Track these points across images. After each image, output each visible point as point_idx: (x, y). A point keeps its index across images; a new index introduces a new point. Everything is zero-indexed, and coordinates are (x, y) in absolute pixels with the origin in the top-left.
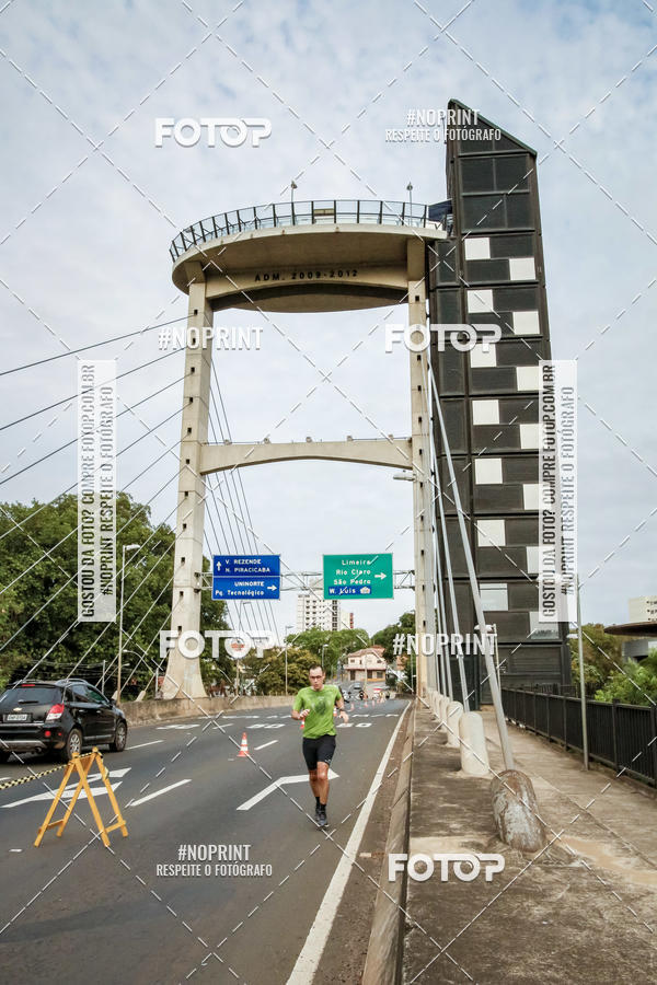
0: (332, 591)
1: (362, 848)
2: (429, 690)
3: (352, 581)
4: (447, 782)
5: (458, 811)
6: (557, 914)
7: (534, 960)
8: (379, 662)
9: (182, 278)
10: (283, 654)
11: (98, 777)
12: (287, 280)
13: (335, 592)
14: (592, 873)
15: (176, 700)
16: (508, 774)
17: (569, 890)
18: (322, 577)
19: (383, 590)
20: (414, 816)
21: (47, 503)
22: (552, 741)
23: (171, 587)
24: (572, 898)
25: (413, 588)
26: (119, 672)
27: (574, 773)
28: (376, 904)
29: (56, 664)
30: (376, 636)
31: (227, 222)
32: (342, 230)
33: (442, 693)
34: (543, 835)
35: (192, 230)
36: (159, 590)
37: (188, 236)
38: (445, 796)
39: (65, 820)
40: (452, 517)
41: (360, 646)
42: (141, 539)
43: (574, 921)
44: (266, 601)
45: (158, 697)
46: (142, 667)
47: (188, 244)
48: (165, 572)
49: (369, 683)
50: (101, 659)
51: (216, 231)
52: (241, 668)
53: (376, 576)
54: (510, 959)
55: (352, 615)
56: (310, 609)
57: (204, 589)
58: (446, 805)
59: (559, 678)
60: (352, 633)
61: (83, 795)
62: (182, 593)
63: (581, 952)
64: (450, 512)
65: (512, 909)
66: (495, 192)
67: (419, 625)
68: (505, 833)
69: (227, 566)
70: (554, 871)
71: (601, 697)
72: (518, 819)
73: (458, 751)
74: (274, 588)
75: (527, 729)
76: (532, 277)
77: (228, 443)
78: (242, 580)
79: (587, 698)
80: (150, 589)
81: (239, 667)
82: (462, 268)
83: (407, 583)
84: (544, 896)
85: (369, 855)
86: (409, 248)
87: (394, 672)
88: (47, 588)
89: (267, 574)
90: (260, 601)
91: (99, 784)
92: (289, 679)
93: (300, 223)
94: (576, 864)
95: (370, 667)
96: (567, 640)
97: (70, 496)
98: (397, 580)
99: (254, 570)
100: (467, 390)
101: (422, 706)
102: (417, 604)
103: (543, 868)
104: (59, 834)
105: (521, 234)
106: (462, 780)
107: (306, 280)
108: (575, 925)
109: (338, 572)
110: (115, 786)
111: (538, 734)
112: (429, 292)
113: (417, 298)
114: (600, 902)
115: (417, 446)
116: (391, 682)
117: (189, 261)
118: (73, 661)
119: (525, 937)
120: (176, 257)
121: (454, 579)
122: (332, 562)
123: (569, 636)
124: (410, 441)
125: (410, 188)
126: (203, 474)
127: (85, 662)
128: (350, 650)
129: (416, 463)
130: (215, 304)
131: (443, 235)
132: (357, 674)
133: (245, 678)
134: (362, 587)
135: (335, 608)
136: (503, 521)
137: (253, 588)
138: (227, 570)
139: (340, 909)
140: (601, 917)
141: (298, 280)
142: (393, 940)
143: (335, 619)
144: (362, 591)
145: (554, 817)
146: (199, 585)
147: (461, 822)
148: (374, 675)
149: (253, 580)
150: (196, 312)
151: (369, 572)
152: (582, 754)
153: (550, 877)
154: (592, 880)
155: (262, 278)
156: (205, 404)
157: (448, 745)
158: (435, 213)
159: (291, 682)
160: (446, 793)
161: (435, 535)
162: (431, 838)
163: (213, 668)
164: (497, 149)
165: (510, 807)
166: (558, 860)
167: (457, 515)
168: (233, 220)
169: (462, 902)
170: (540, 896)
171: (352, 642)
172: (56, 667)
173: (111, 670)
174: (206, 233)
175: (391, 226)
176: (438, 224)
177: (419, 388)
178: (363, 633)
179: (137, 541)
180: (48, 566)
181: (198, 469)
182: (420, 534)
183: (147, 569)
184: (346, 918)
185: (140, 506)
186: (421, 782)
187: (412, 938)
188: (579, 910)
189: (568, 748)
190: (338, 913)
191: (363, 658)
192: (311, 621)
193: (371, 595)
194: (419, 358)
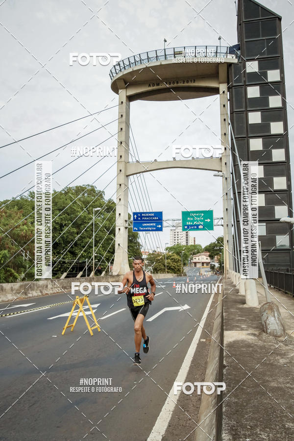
0: (186, 227)
1: (201, 337)
2: (230, 271)
3: (195, 223)
4: (240, 309)
5: (245, 321)
6: (291, 362)
7: (281, 380)
8: (207, 259)
9: (115, 87)
10: (164, 256)
11: (87, 307)
12: (163, 86)
13: (187, 228)
15: (118, 275)
16: (268, 304)
18: (181, 221)
19: (209, 227)
20: (225, 322)
21: (59, 191)
22: (286, 293)
23: (115, 226)
25: (223, 225)
26: (94, 264)
28: (208, 360)
29: (66, 261)
30: (206, 247)
31: (135, 60)
33: (236, 271)
34: (284, 330)
35: (119, 64)
36: (109, 228)
37: (118, 68)
38: (239, 315)
39: (74, 324)
41: (198, 252)
42: (101, 206)
44: (157, 232)
45: (110, 274)
46: (103, 261)
47: (117, 71)
48: (112, 220)
49: (202, 268)
50: (85, 259)
51: (130, 64)
53: (206, 220)
54: (270, 379)
55: (195, 238)
56: (175, 235)
57: (129, 227)
58: (240, 318)
59: (289, 265)
60: (195, 246)
61: (81, 314)
62: (119, 229)
65: (271, 360)
66: (261, 38)
67: (225, 242)
68: (267, 329)
69: (139, 217)
70: (289, 345)
72: (273, 323)
73: (244, 296)
74: (160, 226)
75: (274, 288)
76: (278, 79)
77: (138, 161)
78: (146, 223)
80: (106, 228)
82: (245, 77)
83: (220, 223)
84: (285, 355)
86: (219, 68)
87: (213, 263)
88: (61, 228)
89: (156, 220)
90: (154, 232)
91: (88, 310)
92: (167, 266)
93: (169, 58)
95: (203, 261)
96: (293, 248)
97: (69, 188)
98: (215, 222)
99: (151, 218)
100: (247, 134)
101: (227, 277)
102: (225, 233)
103: (284, 344)
104: (72, 330)
105: (274, 59)
106: (246, 308)
107: (172, 85)
109: (188, 219)
110: (94, 311)
111: (280, 290)
112: (229, 89)
113: (224, 92)
115: (224, 161)
116: (213, 268)
117: (118, 79)
118: (74, 259)
119: (277, 371)
120: (112, 78)
122: (186, 214)
124: (221, 159)
125: (220, 39)
126: (127, 176)
127: (78, 259)
128: (194, 254)
129: (224, 169)
130: (131, 98)
131: (236, 61)
132: (197, 264)
133: (148, 266)
134: (199, 225)
135: (187, 235)
136: (264, 195)
137: (151, 227)
138: (139, 219)
139: (193, 362)
142: (216, 374)
143: (187, 240)
144: (199, 227)
145: (289, 324)
146: (127, 225)
147: (246, 325)
148: (205, 265)
149: (151, 223)
150: (122, 102)
151: (202, 219)
153: (287, 348)
155: (151, 85)
156: (127, 145)
157: (239, 294)
158: (232, 50)
159: (168, 268)
160: (239, 313)
161: (233, 202)
162: (234, 331)
164: (262, 16)
165: (269, 318)
166: (291, 341)
168: (138, 59)
169: (248, 357)
170: (283, 355)
171: (195, 250)
172: (66, 262)
173: (90, 263)
174: (125, 65)
176: (233, 55)
177: (225, 134)
178: (200, 246)
179: (99, 207)
180: (61, 218)
181: (125, 173)
182: (226, 201)
183: (104, 219)
184: (195, 366)
185: (100, 191)
186: (228, 308)
187: (227, 370)
189: (293, 296)
190: (192, 363)
191: (200, 257)
192: (176, 241)
193: (203, 229)
194: (225, 120)
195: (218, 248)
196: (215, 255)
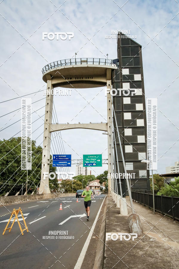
1: (93, 236)
2: (112, 192)
3: (91, 162)
4: (117, 217)
5: (119, 225)
6: (146, 254)
8: (98, 184)
9: (45, 79)
10: (72, 182)
11: (21, 215)
12: (74, 80)
13: (86, 165)
14: (156, 242)
15: (42, 194)
16: (133, 215)
17: (149, 247)
18: (83, 161)
19: (99, 164)
20: (107, 226)
21: (7, 140)
22: (145, 206)
23: (41, 163)
24: (150, 249)
25: (107, 164)
26: (27, 187)
27: (151, 215)
28: (97, 251)
30: (97, 177)
32: (89, 66)
33: (115, 192)
34: (142, 232)
35: (48, 65)
36: (38, 164)
37: (47, 67)
38: (115, 221)
39: (11, 227)
40: (118, 145)
41: (93, 180)
42: (33, 150)
43: (150, 256)
44: (67, 167)
45: (37, 193)
46: (33, 185)
47: (47, 69)
48: (40, 159)
49: (95, 190)
50: (22, 183)
51: (54, 66)
52: (60, 186)
53: (97, 161)
54: (133, 266)
55: (91, 171)
56: (79, 169)
57: (50, 164)
58: (116, 223)
59: (147, 189)
60: (91, 176)
61: (16, 221)
62: (44, 165)
63: (152, 264)
64: (117, 143)
65: (134, 252)
66: (131, 57)
68: (132, 231)
69: (57, 157)
71: (159, 194)
72: (135, 227)
73: (119, 209)
74: (69, 164)
75: (138, 202)
76: (140, 80)
77: (57, 124)
78: (61, 161)
79: (154, 194)
80: (36, 164)
81: (60, 185)
82: (121, 77)
83: (106, 162)
84: (142, 249)
85: (95, 237)
86: (107, 71)
87: (102, 187)
88: (7, 163)
89: (67, 160)
91: (21, 217)
92: (73, 189)
93: (78, 64)
94: (151, 240)
95: (96, 185)
96: (149, 178)
97: (14, 138)
98: (103, 162)
99: (64, 159)
100: (123, 110)
101: (110, 196)
102: (109, 168)
103: (142, 241)
104: (9, 231)
105: (137, 68)
106: (120, 217)
107: (79, 79)
108: (151, 257)
109: (87, 159)
110: (25, 218)
111: (141, 204)
112: (112, 83)
113: (109, 85)
114: (158, 250)
115: (109, 125)
116: (101, 189)
117: (47, 74)
118: (14, 183)
119: (137, 260)
120: (44, 73)
121: (119, 161)
122: (85, 157)
123: (150, 177)
124: (107, 124)
125: (107, 55)
126: (50, 132)
127: (17, 184)
128: (90, 181)
129: (109, 130)
130: (54, 86)
131: (116, 68)
132: (92, 187)
133: (61, 188)
135: (86, 169)
136: (132, 146)
137: (64, 164)
138: (57, 159)
139: (87, 252)
140: (158, 254)
141: (77, 80)
143: (86, 172)
144: (93, 164)
145: (146, 227)
146: (49, 162)
147: (119, 228)
148: (97, 188)
149: (64, 161)
150: (49, 88)
151: (95, 159)
152: (153, 210)
153: (144, 243)
154: (156, 244)
155: (67, 79)
156: (51, 113)
157: (117, 207)
158: (114, 62)
160: (116, 220)
161: (113, 149)
163: (53, 185)
164: (131, 45)
165: (133, 224)
166: (147, 239)
167: (119, 144)
168: (59, 63)
170: (141, 249)
171: (91, 178)
172: (9, 185)
173: (25, 186)
174: (52, 66)
175: (102, 65)
176: (115, 65)
177: (110, 109)
178: (94, 176)
180: (7, 157)
181: (49, 130)
182: (109, 149)
183: (35, 158)
184: (88, 255)
185: (33, 141)
186: (109, 217)
187: (106, 260)
188: (152, 252)
189: (149, 208)
190: (86, 253)
191: (94, 183)
192: (80, 173)
193: (96, 166)
194: (110, 101)
195: (105, 177)
196: (103, 182)
